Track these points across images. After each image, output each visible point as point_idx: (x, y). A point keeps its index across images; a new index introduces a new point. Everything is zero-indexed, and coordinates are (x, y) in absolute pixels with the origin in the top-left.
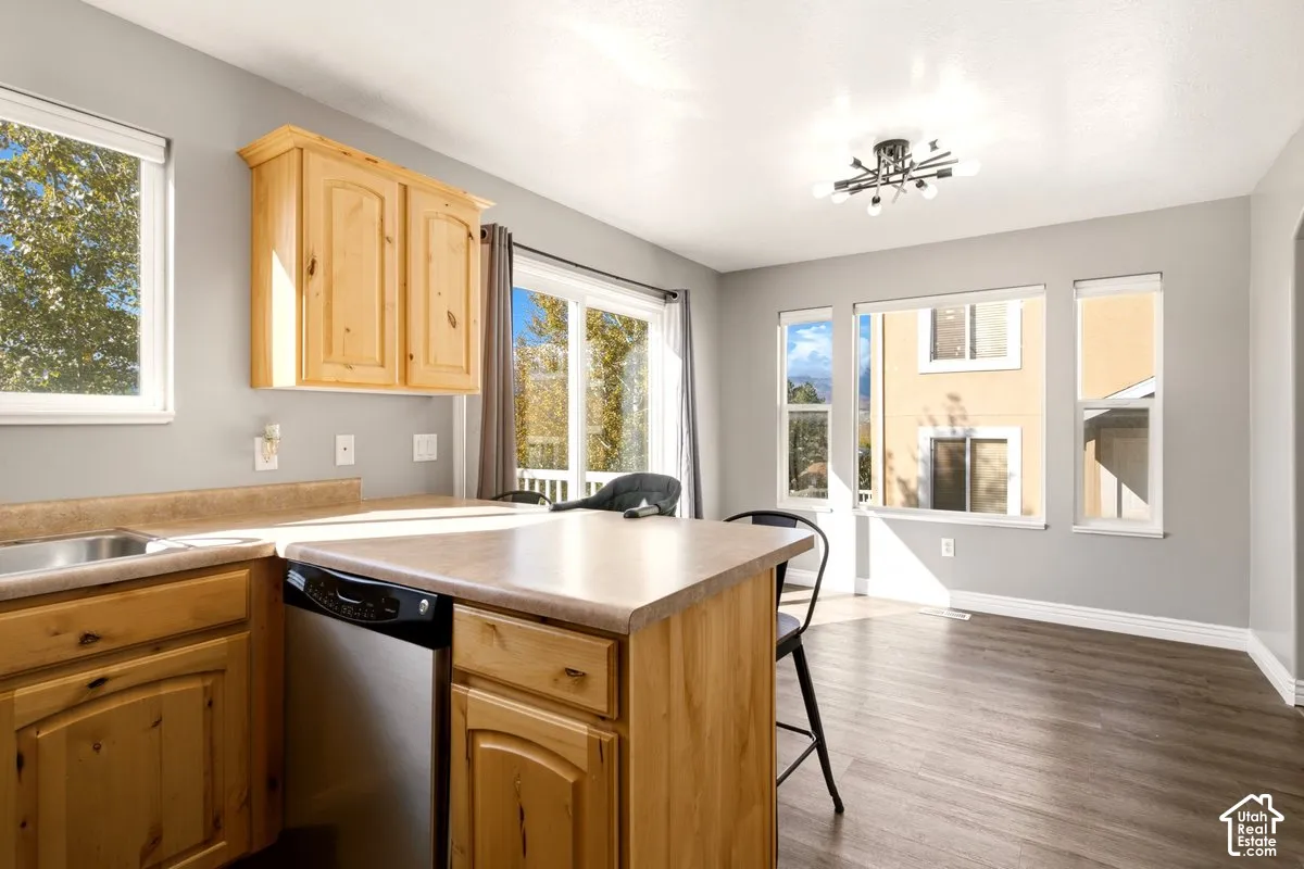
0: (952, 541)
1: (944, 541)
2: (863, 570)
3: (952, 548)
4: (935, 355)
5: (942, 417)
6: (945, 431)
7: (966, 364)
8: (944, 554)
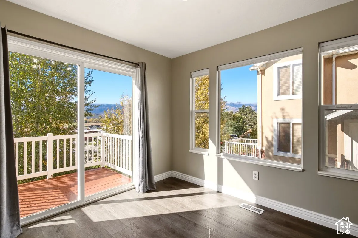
0: (257, 173)
1: (254, 172)
2: (220, 181)
3: (257, 176)
4: (279, 94)
5: (280, 115)
6: (281, 120)
7: (290, 97)
8: (254, 178)
